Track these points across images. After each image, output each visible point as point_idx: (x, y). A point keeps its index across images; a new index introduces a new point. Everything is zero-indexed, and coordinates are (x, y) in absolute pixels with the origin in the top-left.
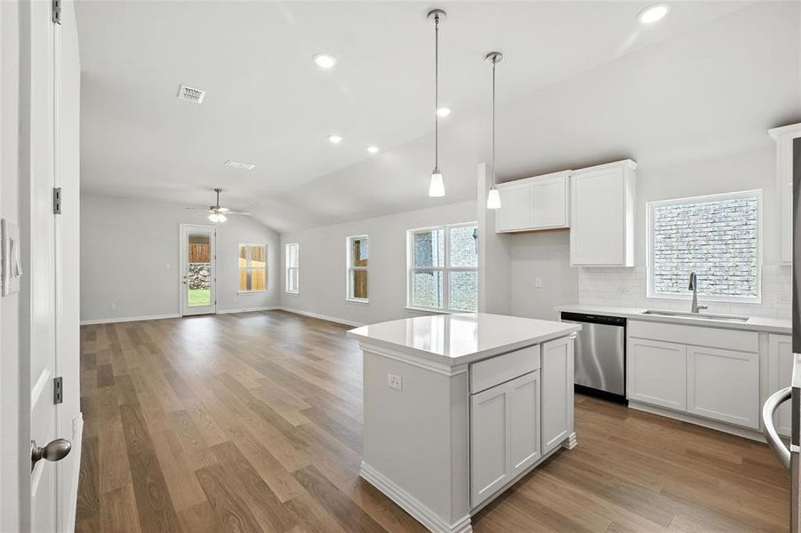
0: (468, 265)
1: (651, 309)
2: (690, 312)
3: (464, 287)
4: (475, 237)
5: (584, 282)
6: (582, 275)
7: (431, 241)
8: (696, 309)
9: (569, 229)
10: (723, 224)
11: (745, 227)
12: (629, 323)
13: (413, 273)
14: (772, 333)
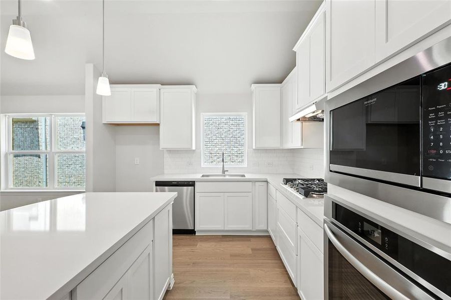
0: (77, 150)
1: (205, 174)
2: (221, 174)
3: (73, 166)
4: (83, 128)
5: (168, 160)
6: (166, 155)
7: (37, 129)
8: (224, 172)
9: (158, 125)
10: (222, 130)
11: (229, 132)
12: (197, 184)
13: (11, 157)
14: (257, 181)
